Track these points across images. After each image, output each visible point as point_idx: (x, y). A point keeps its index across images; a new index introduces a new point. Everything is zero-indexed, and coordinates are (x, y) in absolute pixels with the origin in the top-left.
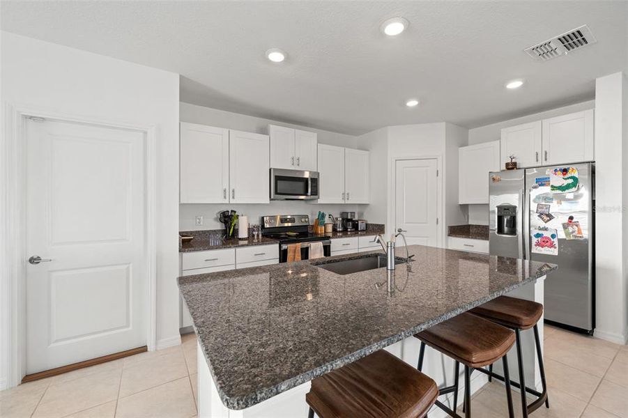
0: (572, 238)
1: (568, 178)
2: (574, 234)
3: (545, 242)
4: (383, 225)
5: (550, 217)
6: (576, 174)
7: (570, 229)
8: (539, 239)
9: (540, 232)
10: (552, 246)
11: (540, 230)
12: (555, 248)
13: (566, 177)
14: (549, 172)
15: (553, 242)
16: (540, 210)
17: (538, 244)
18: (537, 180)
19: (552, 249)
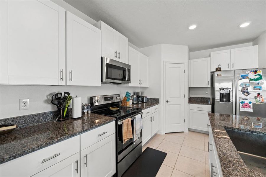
0: (259, 103)
1: (257, 75)
2: (260, 101)
3: (246, 106)
4: (159, 99)
5: (248, 93)
6: (261, 74)
7: (258, 99)
8: (243, 104)
9: (243, 101)
10: (249, 107)
11: (243, 100)
12: (251, 108)
13: (256, 74)
14: (248, 72)
15: (250, 105)
16: (243, 90)
17: (243, 107)
18: (242, 76)
19: (250, 109)
